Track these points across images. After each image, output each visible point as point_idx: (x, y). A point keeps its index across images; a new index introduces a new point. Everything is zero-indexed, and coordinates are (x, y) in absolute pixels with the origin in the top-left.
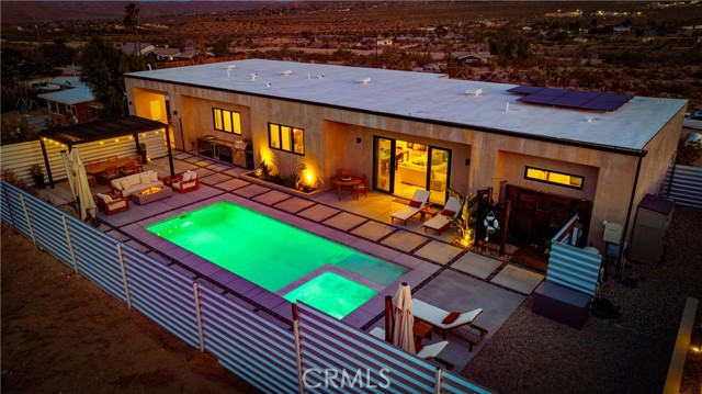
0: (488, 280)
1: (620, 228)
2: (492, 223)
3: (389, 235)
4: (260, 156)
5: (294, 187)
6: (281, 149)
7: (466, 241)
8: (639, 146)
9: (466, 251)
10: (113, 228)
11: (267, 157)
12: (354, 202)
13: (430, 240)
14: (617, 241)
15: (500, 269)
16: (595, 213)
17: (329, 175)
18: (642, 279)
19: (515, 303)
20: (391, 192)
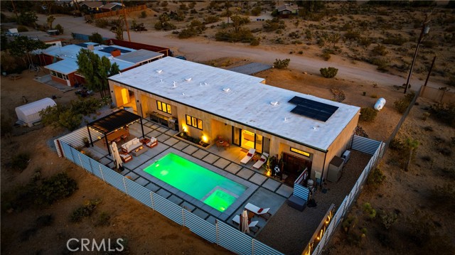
0: (275, 192)
1: (320, 174)
2: (277, 169)
3: (240, 170)
4: (182, 127)
5: (199, 144)
6: (192, 126)
7: (269, 174)
8: (325, 149)
9: (268, 178)
10: (131, 171)
11: (185, 128)
12: (225, 151)
13: (255, 172)
14: (319, 178)
15: (280, 186)
16: (312, 168)
17: (213, 138)
18: (329, 189)
19: (283, 201)
20: (240, 145)
